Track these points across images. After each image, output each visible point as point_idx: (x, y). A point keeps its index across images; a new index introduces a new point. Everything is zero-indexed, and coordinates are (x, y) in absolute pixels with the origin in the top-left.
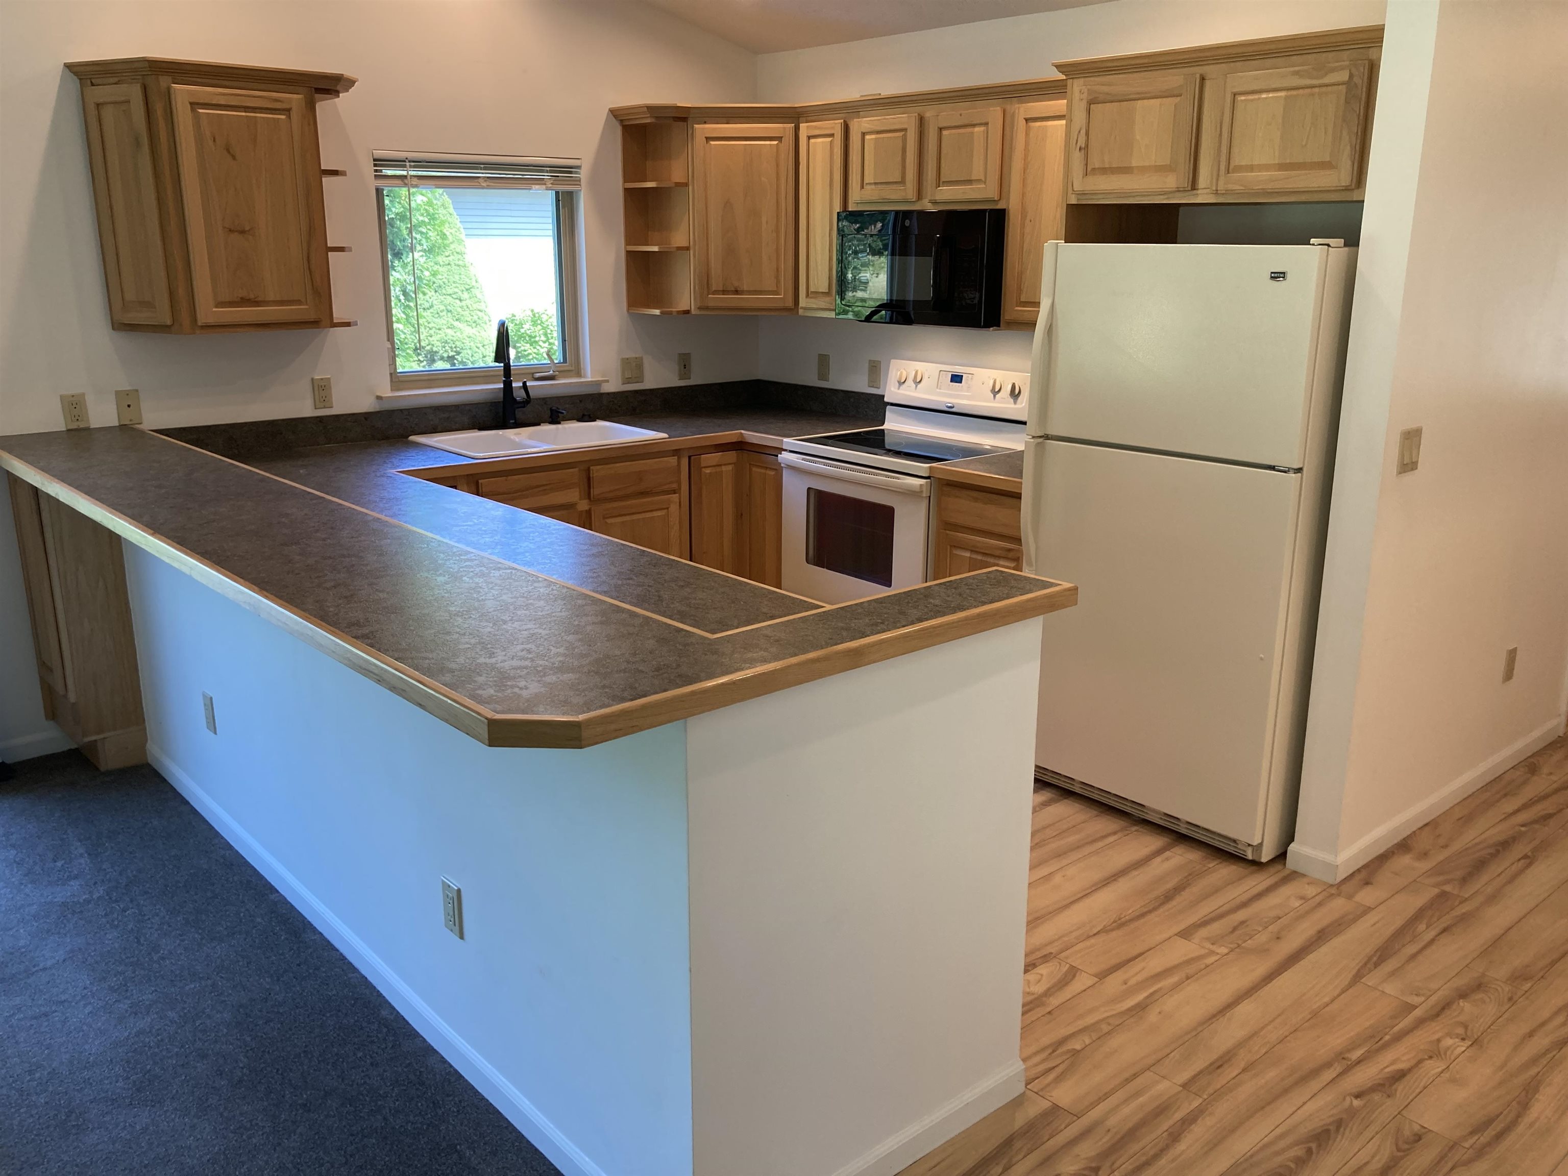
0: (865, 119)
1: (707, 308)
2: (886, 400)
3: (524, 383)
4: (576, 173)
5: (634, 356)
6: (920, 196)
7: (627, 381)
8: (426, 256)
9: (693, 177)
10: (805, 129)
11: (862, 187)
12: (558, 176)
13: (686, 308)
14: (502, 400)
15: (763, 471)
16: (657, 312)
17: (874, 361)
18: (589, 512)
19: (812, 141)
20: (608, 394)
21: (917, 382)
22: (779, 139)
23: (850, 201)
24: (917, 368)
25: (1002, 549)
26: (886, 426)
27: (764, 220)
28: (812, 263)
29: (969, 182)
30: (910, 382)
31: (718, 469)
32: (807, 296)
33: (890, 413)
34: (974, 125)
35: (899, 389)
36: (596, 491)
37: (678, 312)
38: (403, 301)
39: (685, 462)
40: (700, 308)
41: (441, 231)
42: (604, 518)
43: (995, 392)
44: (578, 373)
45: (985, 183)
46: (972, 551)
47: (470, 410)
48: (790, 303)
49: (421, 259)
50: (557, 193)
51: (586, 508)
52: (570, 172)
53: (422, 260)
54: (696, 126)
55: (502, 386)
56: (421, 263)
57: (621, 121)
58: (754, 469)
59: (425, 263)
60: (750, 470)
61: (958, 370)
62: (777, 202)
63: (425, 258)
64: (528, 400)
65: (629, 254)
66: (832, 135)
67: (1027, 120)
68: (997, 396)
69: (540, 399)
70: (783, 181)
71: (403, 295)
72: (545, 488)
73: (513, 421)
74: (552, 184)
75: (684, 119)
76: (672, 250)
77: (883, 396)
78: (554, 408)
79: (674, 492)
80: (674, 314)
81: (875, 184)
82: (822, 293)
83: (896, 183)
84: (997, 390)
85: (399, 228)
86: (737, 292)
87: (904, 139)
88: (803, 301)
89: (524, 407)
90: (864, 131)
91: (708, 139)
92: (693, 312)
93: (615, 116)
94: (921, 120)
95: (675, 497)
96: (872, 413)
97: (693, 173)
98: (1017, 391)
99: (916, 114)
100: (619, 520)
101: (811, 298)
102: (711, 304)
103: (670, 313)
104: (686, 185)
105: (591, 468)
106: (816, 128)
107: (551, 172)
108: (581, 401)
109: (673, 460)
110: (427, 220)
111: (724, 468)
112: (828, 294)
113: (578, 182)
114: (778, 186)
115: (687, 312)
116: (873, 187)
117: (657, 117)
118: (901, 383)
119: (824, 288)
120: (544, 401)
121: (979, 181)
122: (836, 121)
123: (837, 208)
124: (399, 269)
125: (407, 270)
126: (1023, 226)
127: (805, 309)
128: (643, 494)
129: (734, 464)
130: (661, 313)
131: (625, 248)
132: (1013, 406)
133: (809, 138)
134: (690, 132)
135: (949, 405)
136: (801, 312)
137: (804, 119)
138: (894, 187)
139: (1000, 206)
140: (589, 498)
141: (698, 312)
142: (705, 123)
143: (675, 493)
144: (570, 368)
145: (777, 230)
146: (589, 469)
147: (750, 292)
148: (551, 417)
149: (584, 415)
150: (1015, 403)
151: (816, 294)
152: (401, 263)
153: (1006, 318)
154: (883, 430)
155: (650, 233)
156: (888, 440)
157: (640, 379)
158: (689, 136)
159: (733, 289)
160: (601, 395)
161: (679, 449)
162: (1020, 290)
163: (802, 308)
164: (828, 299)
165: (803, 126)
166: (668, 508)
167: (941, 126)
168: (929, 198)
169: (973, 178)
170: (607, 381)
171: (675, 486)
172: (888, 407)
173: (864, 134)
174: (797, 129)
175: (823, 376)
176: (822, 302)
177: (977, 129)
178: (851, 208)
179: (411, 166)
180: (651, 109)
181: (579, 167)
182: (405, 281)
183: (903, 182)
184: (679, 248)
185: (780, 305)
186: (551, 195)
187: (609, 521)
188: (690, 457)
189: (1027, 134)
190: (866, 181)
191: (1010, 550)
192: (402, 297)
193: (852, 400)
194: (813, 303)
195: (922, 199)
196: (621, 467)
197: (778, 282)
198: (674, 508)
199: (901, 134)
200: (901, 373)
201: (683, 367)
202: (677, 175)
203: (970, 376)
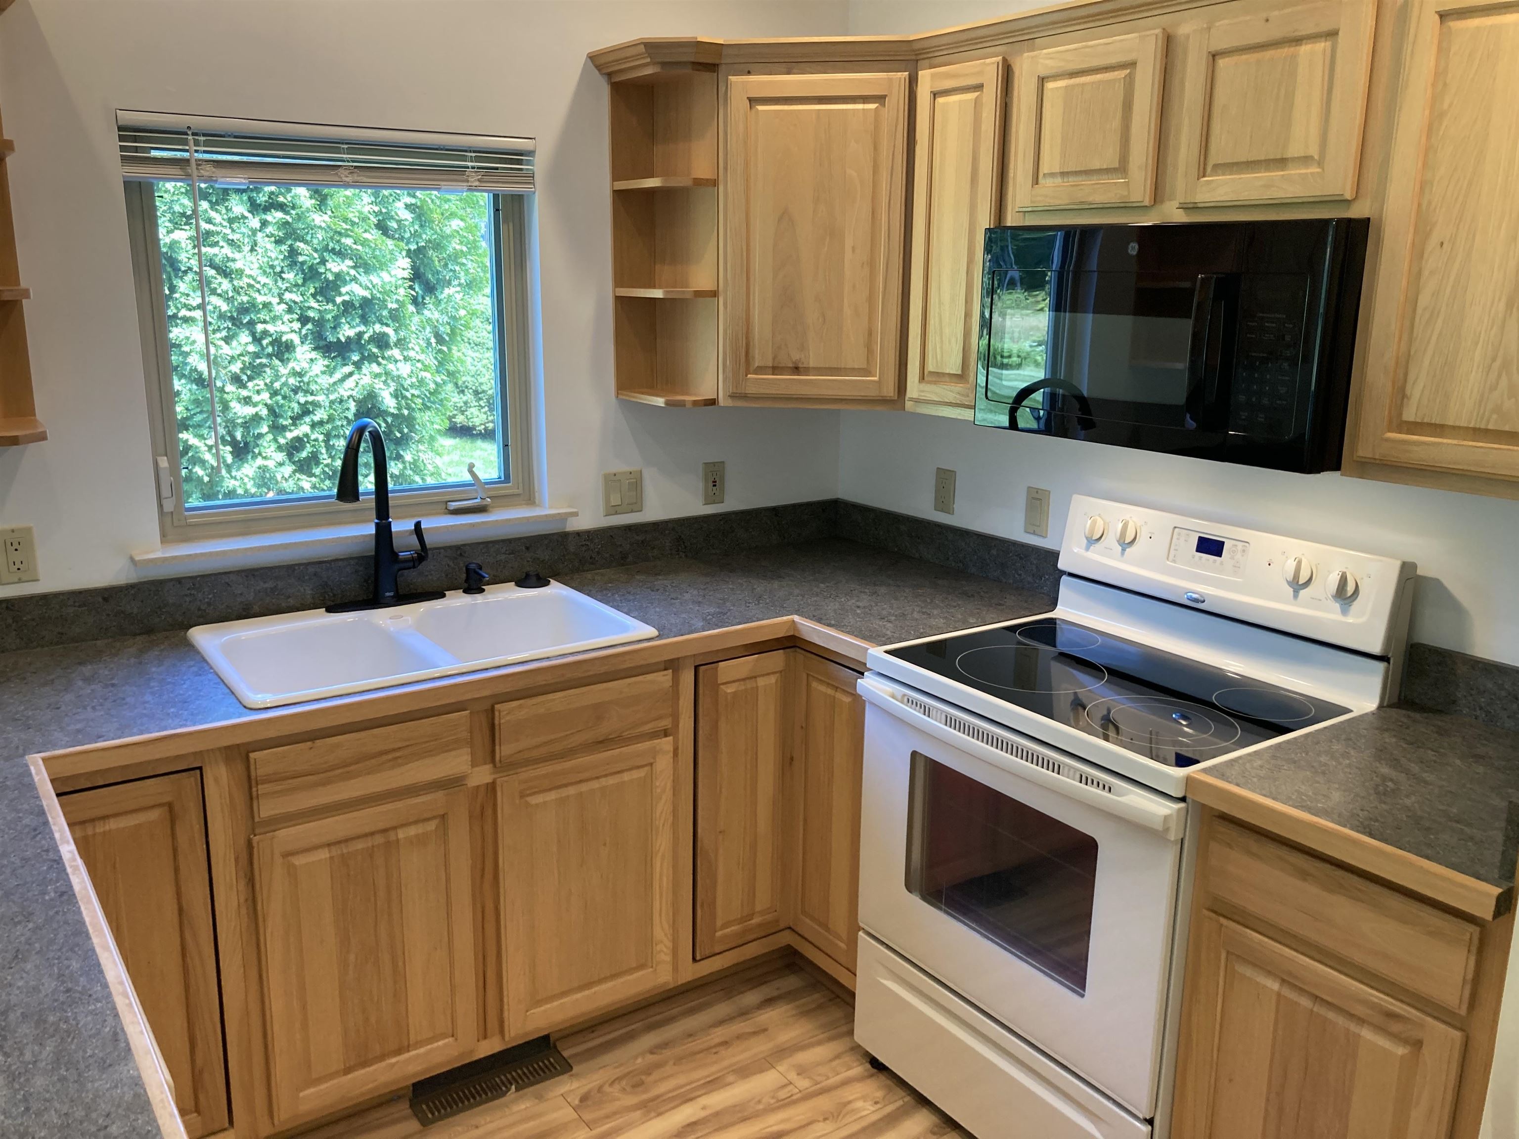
0: (1045, 51)
1: (744, 397)
2: (1061, 565)
3: (418, 525)
4: (528, 163)
5: (627, 469)
6: (1158, 194)
7: (612, 510)
8: (465, 291)
9: (726, 169)
10: (926, 79)
11: (1036, 181)
12: (497, 169)
13: (711, 396)
14: (373, 553)
15: (830, 691)
16: (660, 402)
17: (1037, 491)
18: (491, 788)
19: (940, 100)
20: (578, 534)
21: (1126, 544)
22: (880, 99)
23: (1009, 208)
24: (1127, 517)
25: (1373, 1006)
26: (1059, 613)
27: (849, 243)
28: (933, 322)
29: (1281, 162)
30: (1111, 540)
31: (749, 684)
32: (922, 378)
33: (1066, 589)
34: (1298, 41)
35: (1087, 549)
36: (505, 750)
37: (695, 403)
38: (434, 345)
39: (688, 677)
40: (733, 396)
41: (482, 262)
42: (522, 796)
43: (1298, 585)
44: (529, 497)
45: (1320, 163)
46: (1283, 981)
47: (315, 574)
48: (890, 391)
49: (456, 295)
50: (496, 197)
51: (488, 779)
52: (519, 162)
53: (459, 297)
54: (732, 78)
55: (373, 531)
56: (457, 300)
57: (609, 75)
58: (815, 684)
59: (462, 300)
60: (808, 685)
61: (1214, 531)
62: (873, 213)
63: (461, 294)
64: (423, 553)
65: (620, 301)
66: (979, 87)
67: (1443, 16)
68: (1303, 593)
69: (450, 547)
70: (884, 175)
71: (435, 337)
72: (398, 754)
73: (392, 594)
74: (479, 180)
75: (712, 68)
76: (688, 296)
77: (1055, 555)
78: (473, 566)
79: (666, 733)
80: (689, 405)
81: (1063, 174)
82: (949, 374)
83: (1107, 171)
84: (1302, 581)
85: (431, 259)
86: (796, 370)
87: (1129, 82)
88: (914, 388)
89: (414, 567)
90: (1042, 74)
91: (753, 101)
92: (722, 402)
93: (599, 68)
94: (1169, 43)
95: (666, 743)
96: (1030, 579)
97: (726, 163)
98: (1350, 589)
99: (1158, 31)
100: (552, 796)
101: (929, 382)
102: (751, 390)
103: (681, 404)
104: (714, 183)
105: (496, 706)
106: (948, 76)
107: (477, 159)
108: (527, 548)
109: (664, 679)
110: (465, 249)
111: (761, 682)
112: (961, 377)
113: (530, 177)
114: (875, 184)
115: (712, 402)
116: (1058, 180)
117: (664, 64)
118: (1093, 541)
119: (953, 365)
120: (458, 551)
121: (1306, 160)
122: (988, 61)
123: (985, 221)
124: (431, 306)
125: (440, 308)
126: (1418, 253)
127: (917, 401)
128: (603, 743)
129: (781, 672)
130: (668, 403)
131: (614, 292)
132: (1340, 618)
133: (935, 95)
134: (722, 89)
135: (1195, 596)
136: (909, 405)
137: (927, 62)
138: (1105, 180)
139: (1356, 212)
140: (493, 761)
141: (729, 403)
142: (749, 73)
143: (666, 736)
144: (516, 491)
145: (872, 264)
146: (491, 712)
147: (819, 371)
148: (466, 581)
149: (527, 575)
150: (1345, 612)
151: (939, 377)
152: (433, 300)
153: (1361, 453)
154: (1052, 621)
155: (658, 267)
156: (1060, 637)
157: (637, 505)
158: (720, 97)
159: (791, 365)
160: (564, 536)
161: (678, 659)
162: (1401, 394)
163: (911, 399)
164: (959, 387)
165: (925, 76)
166: (651, 764)
167: (1213, 49)
168: (1180, 198)
169: (1289, 154)
170: (575, 514)
171: (666, 723)
172: (1064, 578)
173: (1042, 80)
174: (913, 82)
175: (944, 500)
176: (950, 392)
177: (1305, 49)
178: (1011, 220)
179: (196, 143)
180: (653, 47)
181: (531, 153)
182: (437, 321)
183: (1122, 168)
184: (699, 294)
185: (872, 393)
186: (484, 199)
187: (535, 800)
188: (696, 668)
189: (1443, 50)
190: (1045, 168)
191: (1391, 1015)
192: (433, 340)
193: (994, 552)
194: (932, 392)
195: (1162, 202)
196: (557, 701)
197: (870, 351)
198: (664, 764)
199: (1123, 73)
200: (1094, 523)
201: (711, 484)
202: (702, 169)
203: (1240, 544)
